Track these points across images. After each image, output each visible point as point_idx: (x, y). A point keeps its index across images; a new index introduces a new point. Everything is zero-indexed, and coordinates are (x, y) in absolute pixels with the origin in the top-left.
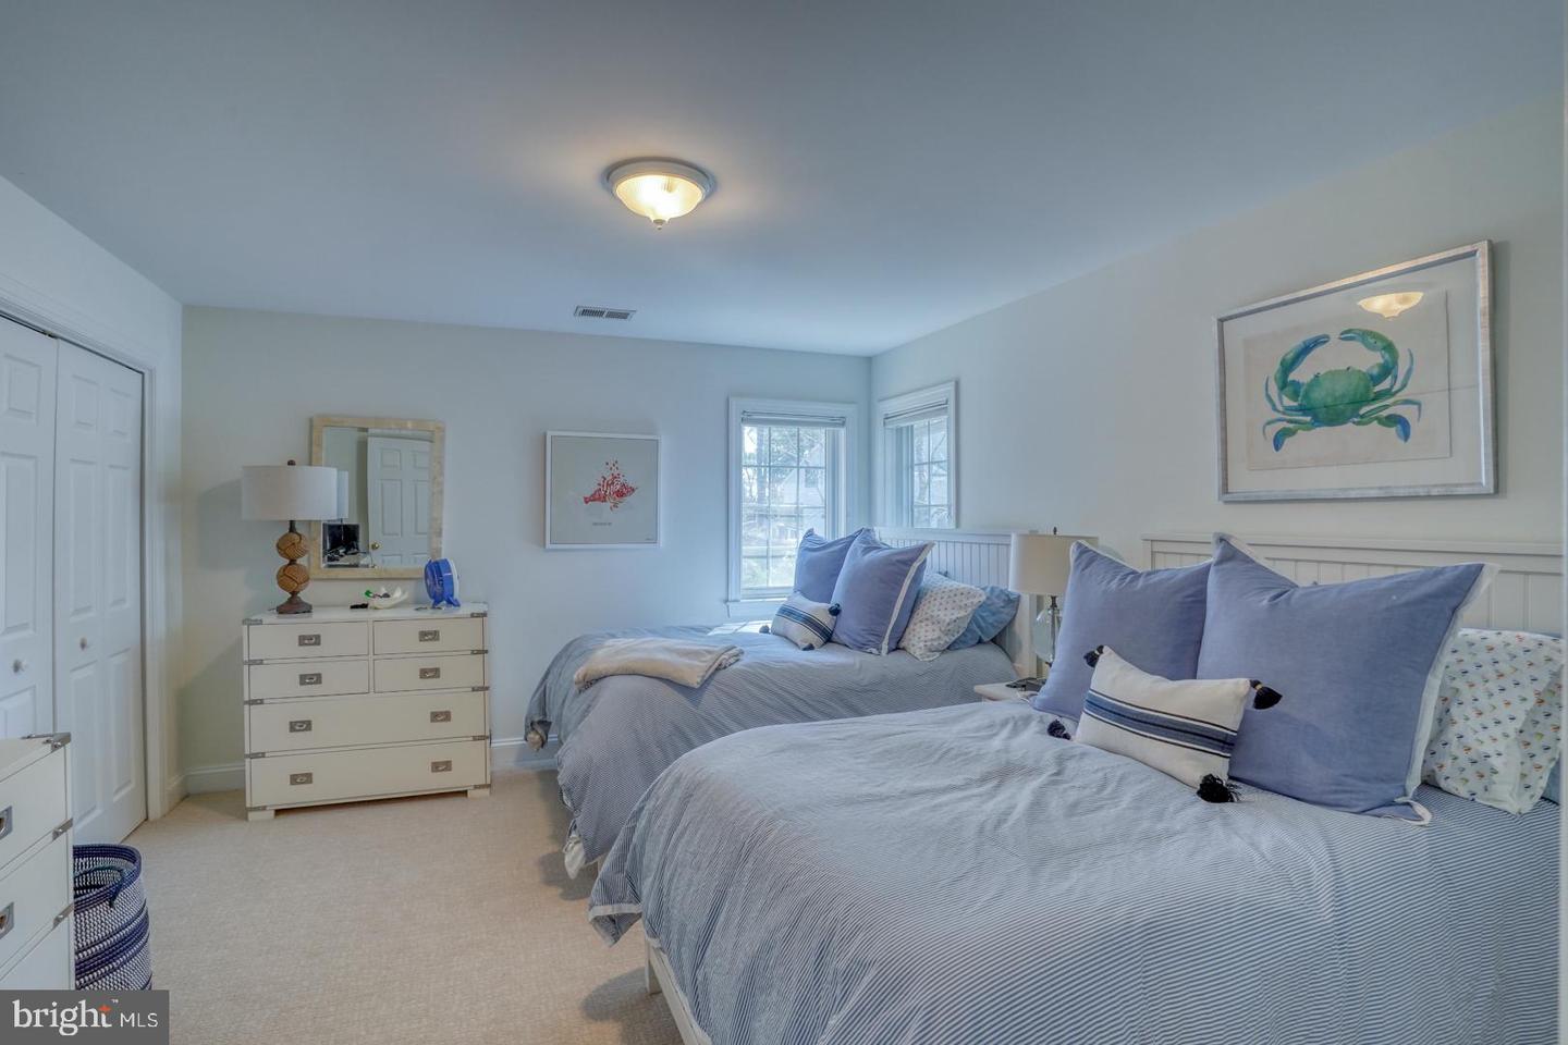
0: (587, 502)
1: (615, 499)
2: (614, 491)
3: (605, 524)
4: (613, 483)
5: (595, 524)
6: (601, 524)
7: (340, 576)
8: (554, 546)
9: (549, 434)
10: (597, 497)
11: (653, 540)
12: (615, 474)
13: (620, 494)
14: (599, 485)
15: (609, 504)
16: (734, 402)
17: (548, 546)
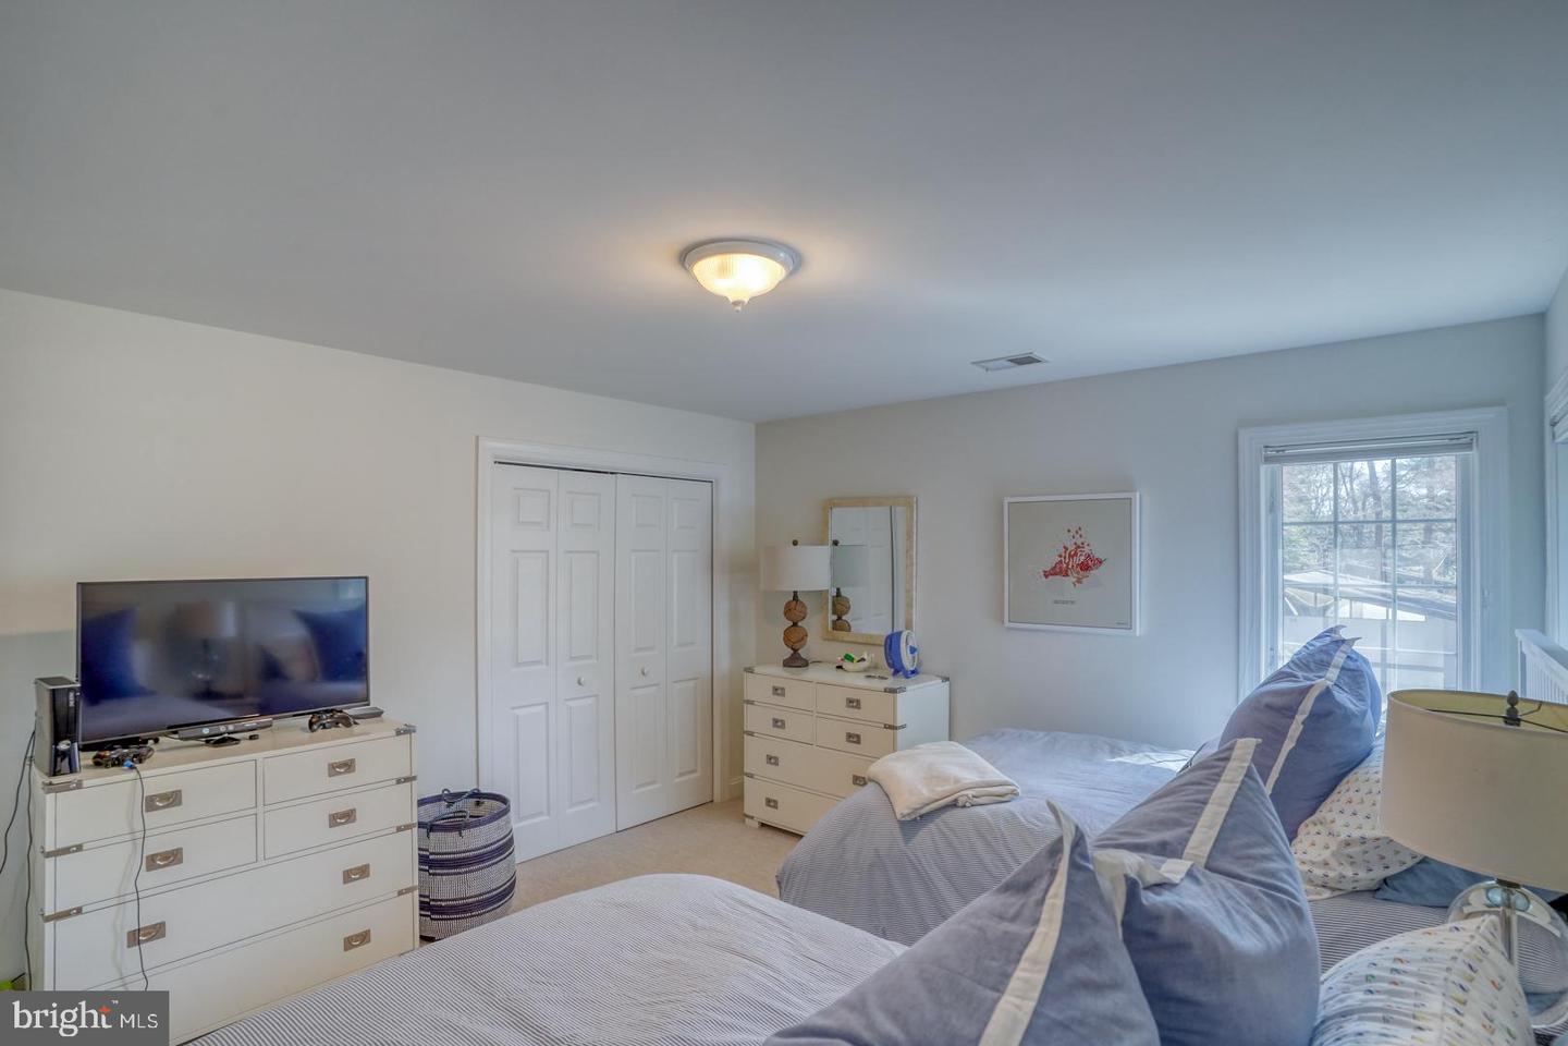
0: (1046, 576)
1: (1078, 573)
2: (1078, 564)
3: (1066, 602)
4: (1076, 554)
5: (1056, 602)
6: (1063, 603)
7: (845, 639)
8: (1012, 625)
9: (1007, 500)
10: (1057, 571)
11: (1126, 624)
12: (1079, 543)
13: (1085, 567)
14: (1061, 556)
15: (1071, 579)
16: (1244, 435)
17: (1007, 624)
